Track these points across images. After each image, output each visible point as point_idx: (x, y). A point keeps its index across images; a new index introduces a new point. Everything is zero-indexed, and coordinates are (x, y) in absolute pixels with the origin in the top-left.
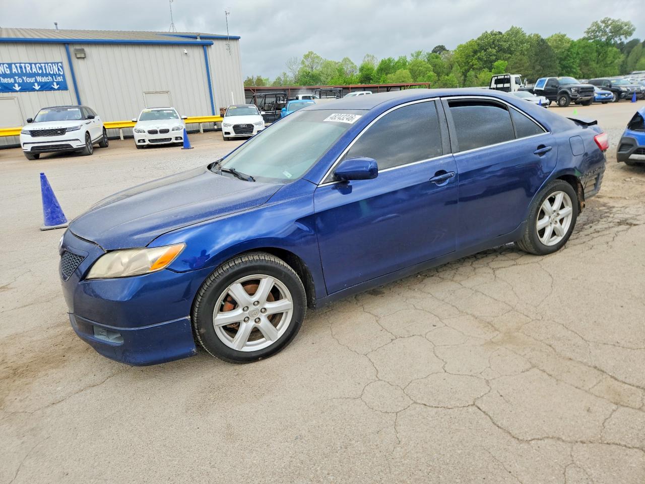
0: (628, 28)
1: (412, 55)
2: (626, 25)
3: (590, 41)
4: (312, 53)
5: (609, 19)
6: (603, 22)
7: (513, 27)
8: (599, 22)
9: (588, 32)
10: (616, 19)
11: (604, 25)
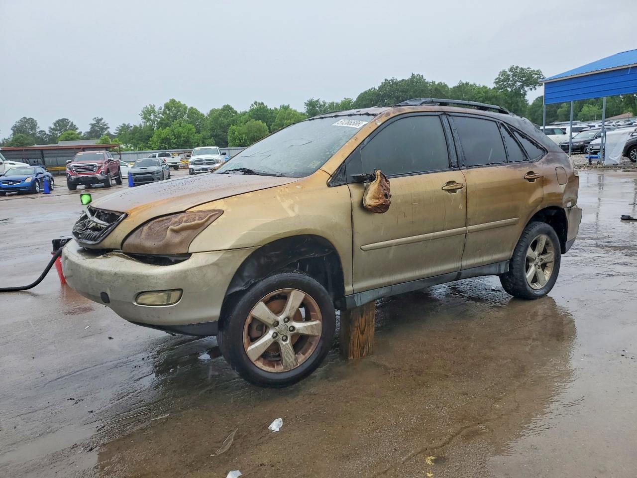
0: (538, 78)
1: (305, 103)
2: (536, 74)
3: (500, 91)
4: (173, 101)
5: (517, 67)
6: (511, 70)
7: (413, 75)
8: (507, 70)
9: (496, 83)
10: (525, 67)
11: (511, 74)
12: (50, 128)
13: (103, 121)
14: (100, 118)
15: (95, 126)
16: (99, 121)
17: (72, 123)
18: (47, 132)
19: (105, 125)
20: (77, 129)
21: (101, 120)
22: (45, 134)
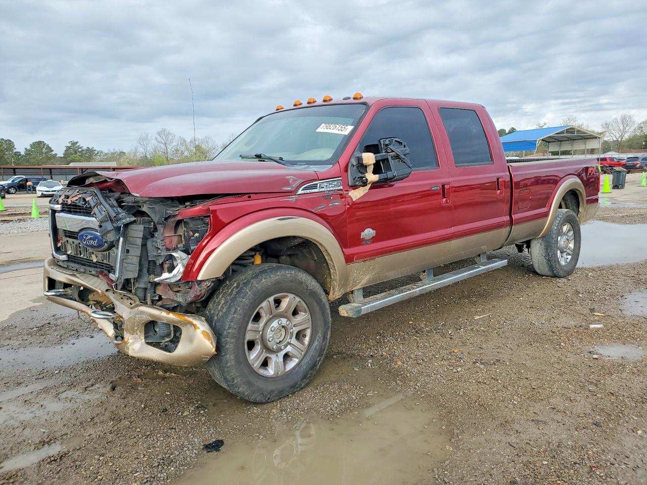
12: (26, 149)
13: (78, 144)
14: (75, 141)
15: (70, 148)
16: (74, 144)
17: (48, 146)
18: (23, 153)
19: (79, 148)
20: (52, 151)
21: (77, 143)
22: (20, 155)
